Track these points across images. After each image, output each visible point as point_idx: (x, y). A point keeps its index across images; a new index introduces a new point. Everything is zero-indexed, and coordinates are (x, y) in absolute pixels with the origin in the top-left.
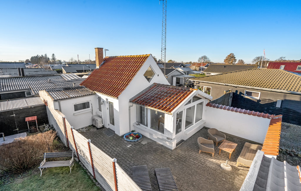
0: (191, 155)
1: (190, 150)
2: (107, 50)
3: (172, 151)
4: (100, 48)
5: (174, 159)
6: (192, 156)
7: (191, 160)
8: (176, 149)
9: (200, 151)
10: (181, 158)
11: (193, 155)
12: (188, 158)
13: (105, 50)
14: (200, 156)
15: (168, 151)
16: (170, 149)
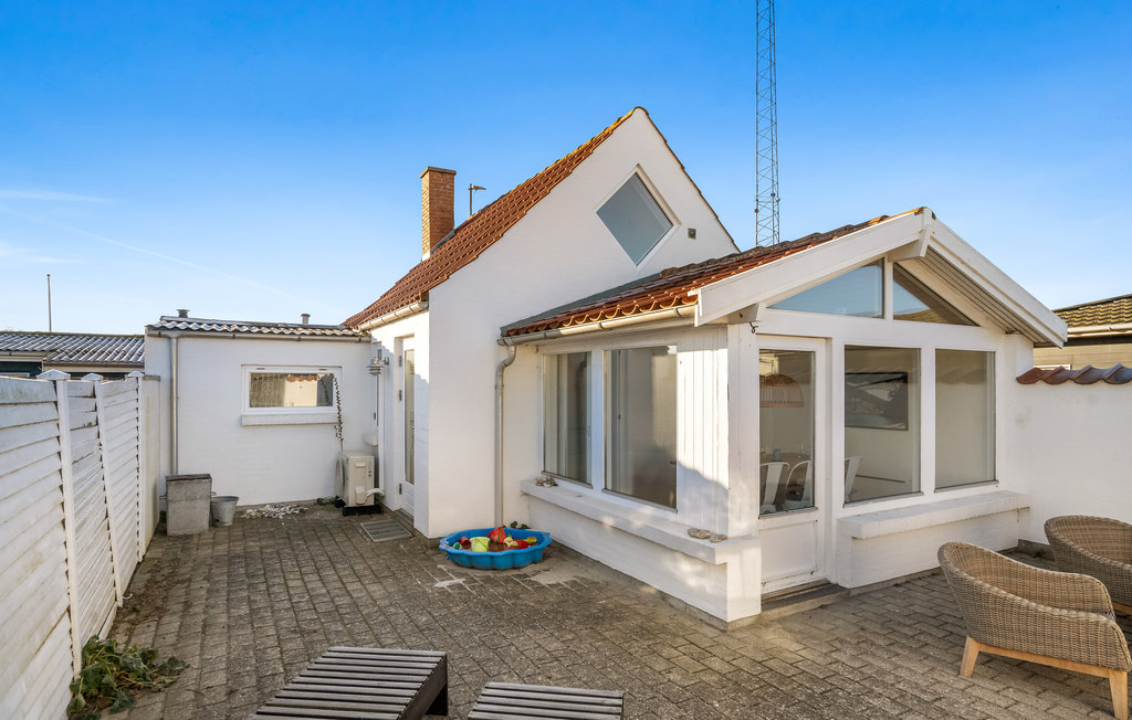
0: (881, 672)
1: (881, 642)
2: (477, 188)
3: (723, 628)
4: (443, 172)
5: (715, 678)
6: (890, 679)
7: (876, 702)
8: (758, 623)
9: (972, 649)
10: (783, 679)
11: (902, 673)
12: (849, 688)
13: (471, 189)
14: (977, 692)
15: (696, 632)
16: (715, 623)
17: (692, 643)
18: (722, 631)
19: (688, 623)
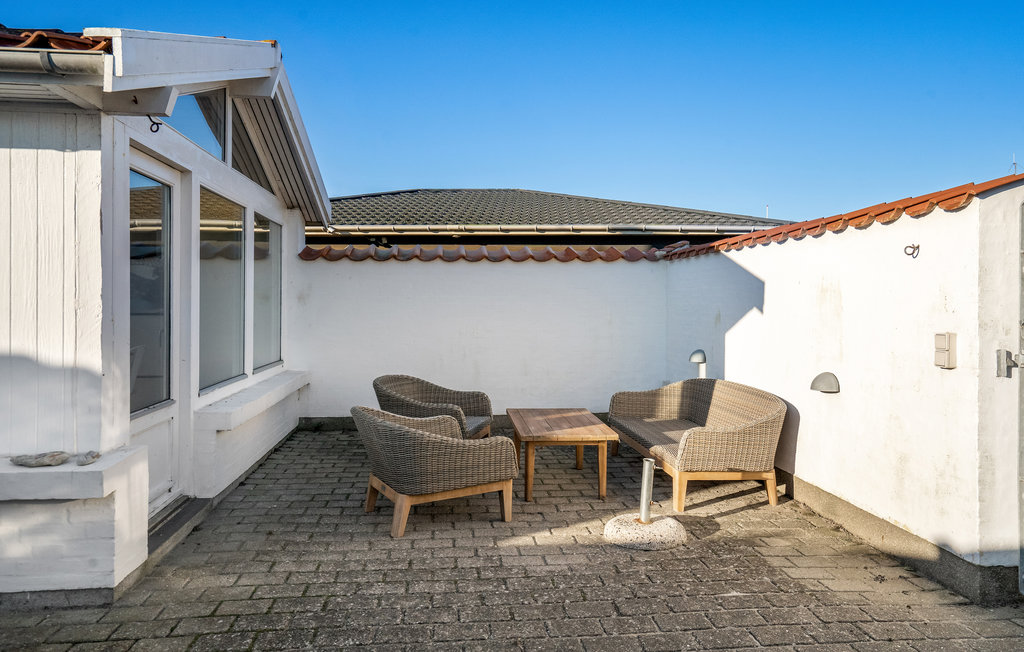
0: (340, 564)
6: (355, 566)
11: (356, 557)
12: (337, 590)
15: (63, 626)
16: (81, 600)
17: (75, 643)
18: (104, 606)
19: (30, 622)
